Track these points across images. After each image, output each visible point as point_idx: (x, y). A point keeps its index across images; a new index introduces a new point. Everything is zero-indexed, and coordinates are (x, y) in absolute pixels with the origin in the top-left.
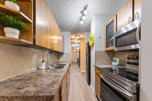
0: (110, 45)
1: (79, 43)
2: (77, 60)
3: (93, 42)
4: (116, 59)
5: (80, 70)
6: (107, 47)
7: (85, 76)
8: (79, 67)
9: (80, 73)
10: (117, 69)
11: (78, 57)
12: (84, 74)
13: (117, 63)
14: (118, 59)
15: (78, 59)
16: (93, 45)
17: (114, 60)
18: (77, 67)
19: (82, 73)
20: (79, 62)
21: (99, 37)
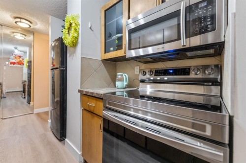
0: (112, 49)
1: (30, 45)
2: (21, 85)
3: (76, 35)
4: (122, 75)
5: (33, 109)
6: (105, 53)
7: (49, 121)
8: (29, 102)
9: (33, 117)
10: (125, 93)
11: (25, 78)
12: (44, 116)
13: (125, 83)
14: (125, 76)
15: (24, 82)
16: (75, 44)
17: (120, 77)
18: (22, 103)
19: (38, 115)
20: (27, 90)
21: (90, 28)
